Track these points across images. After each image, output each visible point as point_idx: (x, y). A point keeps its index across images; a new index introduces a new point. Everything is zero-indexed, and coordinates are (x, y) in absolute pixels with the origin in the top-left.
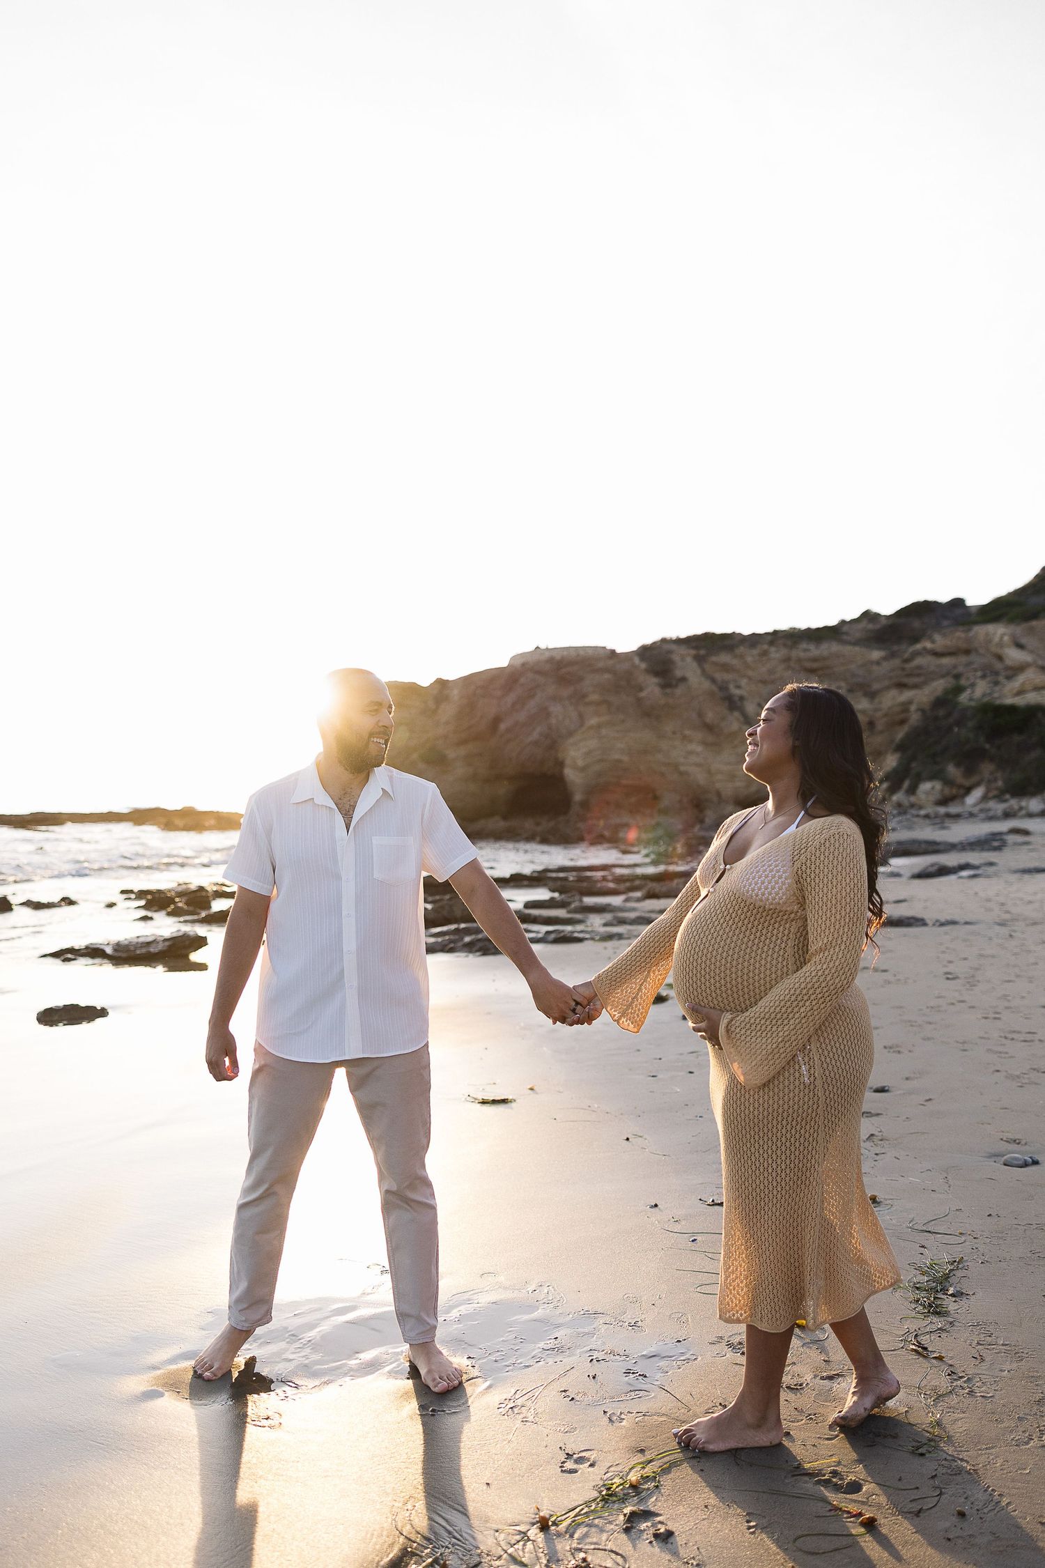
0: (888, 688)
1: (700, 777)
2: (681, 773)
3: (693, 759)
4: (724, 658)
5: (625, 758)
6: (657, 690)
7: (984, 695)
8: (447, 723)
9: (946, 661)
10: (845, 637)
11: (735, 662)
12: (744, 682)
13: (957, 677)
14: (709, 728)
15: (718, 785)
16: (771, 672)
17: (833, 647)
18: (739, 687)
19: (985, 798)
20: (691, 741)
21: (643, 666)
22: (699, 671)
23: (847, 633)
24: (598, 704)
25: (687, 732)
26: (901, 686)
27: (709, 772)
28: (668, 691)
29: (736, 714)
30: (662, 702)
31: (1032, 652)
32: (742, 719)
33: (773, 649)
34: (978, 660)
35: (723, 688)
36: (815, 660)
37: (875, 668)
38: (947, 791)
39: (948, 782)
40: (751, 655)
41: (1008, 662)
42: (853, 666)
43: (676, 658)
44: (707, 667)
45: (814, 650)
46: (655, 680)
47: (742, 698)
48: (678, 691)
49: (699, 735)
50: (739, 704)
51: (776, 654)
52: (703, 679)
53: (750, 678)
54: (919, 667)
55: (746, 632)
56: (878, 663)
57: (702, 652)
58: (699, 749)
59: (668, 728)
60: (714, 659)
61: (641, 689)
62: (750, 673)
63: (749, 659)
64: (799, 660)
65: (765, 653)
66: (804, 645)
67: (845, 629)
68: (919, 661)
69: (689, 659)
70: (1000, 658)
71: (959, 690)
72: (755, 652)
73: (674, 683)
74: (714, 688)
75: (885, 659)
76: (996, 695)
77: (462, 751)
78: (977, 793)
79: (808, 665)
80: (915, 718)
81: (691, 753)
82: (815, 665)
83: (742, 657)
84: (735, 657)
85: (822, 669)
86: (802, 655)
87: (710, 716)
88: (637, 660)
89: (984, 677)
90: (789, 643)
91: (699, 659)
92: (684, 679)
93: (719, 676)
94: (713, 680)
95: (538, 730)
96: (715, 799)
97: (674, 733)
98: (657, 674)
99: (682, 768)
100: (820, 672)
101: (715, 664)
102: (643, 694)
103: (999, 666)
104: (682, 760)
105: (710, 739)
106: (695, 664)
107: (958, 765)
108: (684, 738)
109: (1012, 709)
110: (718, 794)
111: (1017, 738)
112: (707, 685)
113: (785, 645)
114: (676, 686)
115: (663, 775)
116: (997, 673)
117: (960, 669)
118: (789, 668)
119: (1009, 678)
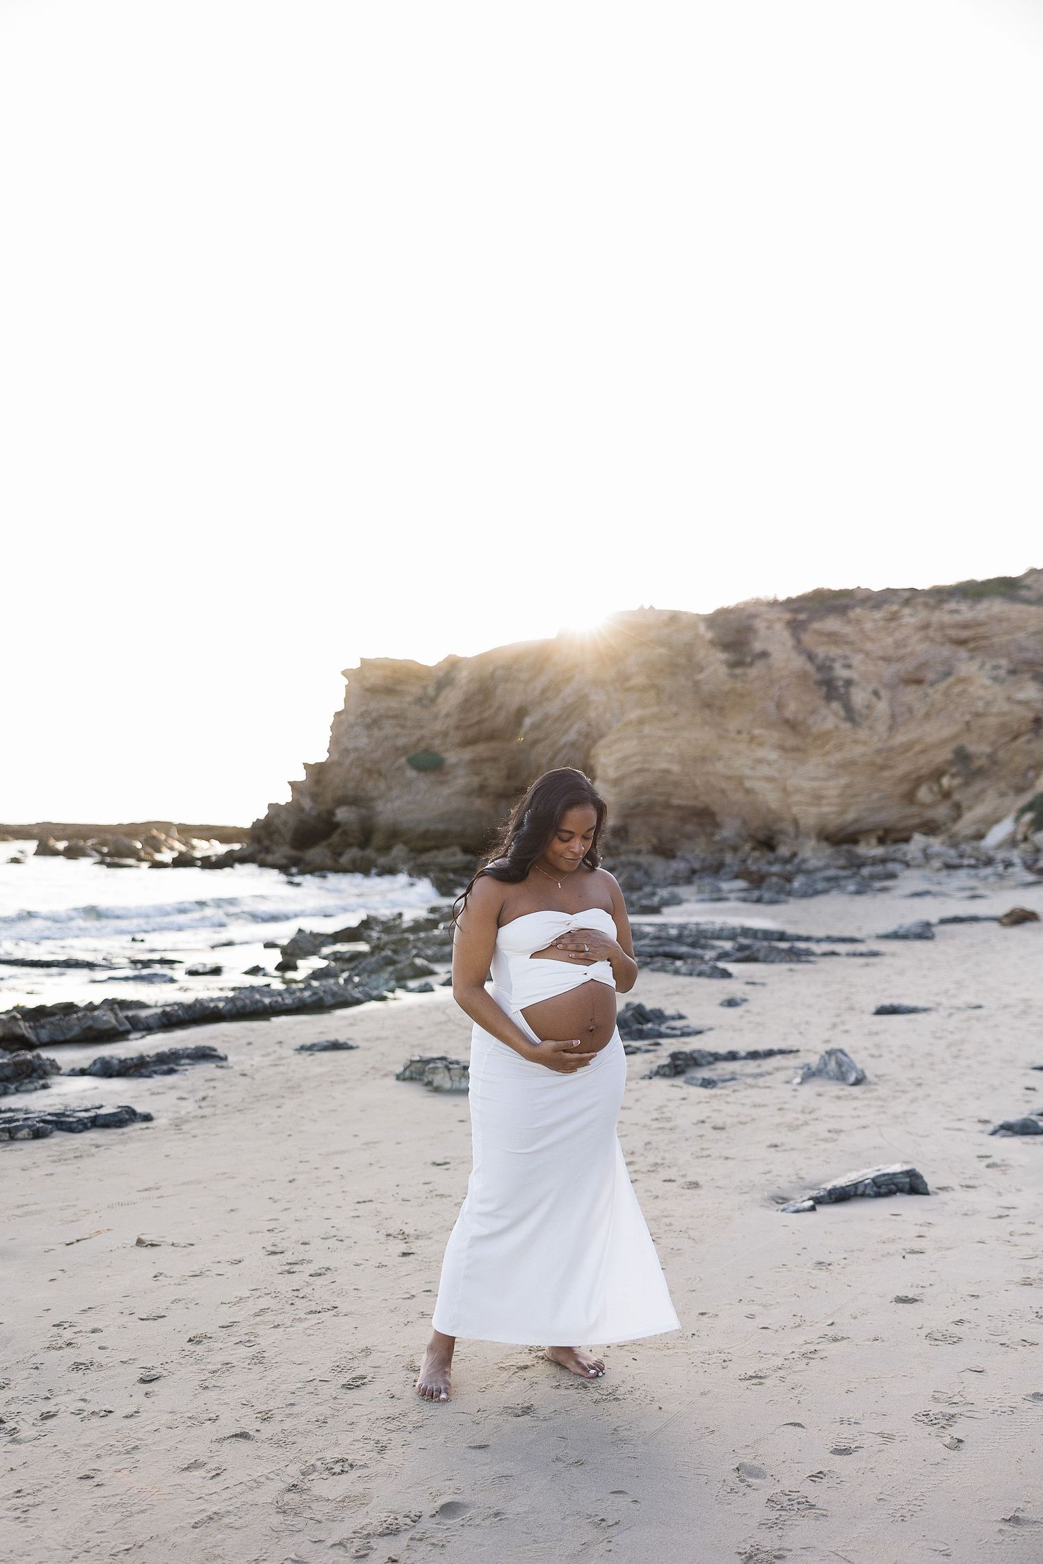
1: (771, 797)
2: (748, 791)
3: (764, 770)
4: (832, 624)
5: (676, 768)
6: (723, 670)
8: (448, 715)
10: (1024, 593)
11: (847, 630)
12: (857, 660)
14: (792, 725)
15: (795, 810)
16: (899, 644)
17: (996, 606)
18: (849, 666)
20: (761, 745)
21: (709, 635)
22: (790, 643)
23: (1028, 588)
24: (643, 689)
25: (757, 732)
27: (784, 790)
28: (738, 671)
29: (835, 705)
30: (727, 687)
32: (842, 713)
33: (907, 611)
35: (824, 668)
36: (966, 626)
40: (871, 620)
42: (1020, 636)
43: (760, 625)
44: (807, 638)
45: (967, 611)
46: (723, 656)
47: (849, 683)
48: (753, 672)
49: (774, 736)
50: (842, 690)
51: (910, 618)
52: (794, 655)
53: (867, 654)
55: (877, 587)
57: (802, 616)
58: (773, 755)
59: (733, 725)
60: (816, 625)
61: (701, 669)
62: (869, 646)
63: (868, 626)
64: (942, 627)
65: (894, 617)
66: (952, 605)
67: (1028, 581)
69: (779, 626)
72: (878, 615)
73: (748, 660)
74: (810, 668)
77: (467, 754)
79: (953, 633)
81: (760, 761)
82: (965, 634)
83: (858, 622)
84: (849, 622)
85: (974, 639)
86: (947, 618)
87: (792, 709)
88: (702, 628)
90: (932, 601)
91: (796, 627)
92: (764, 655)
93: (821, 651)
94: (811, 657)
95: (576, 727)
96: (791, 830)
97: (739, 732)
98: (726, 647)
99: (748, 784)
100: (972, 645)
101: (819, 633)
102: (700, 677)
104: (748, 772)
105: (792, 741)
106: (786, 635)
108: (752, 739)
110: (796, 822)
112: (799, 662)
113: (926, 605)
114: (751, 664)
115: (723, 792)
118: (927, 638)
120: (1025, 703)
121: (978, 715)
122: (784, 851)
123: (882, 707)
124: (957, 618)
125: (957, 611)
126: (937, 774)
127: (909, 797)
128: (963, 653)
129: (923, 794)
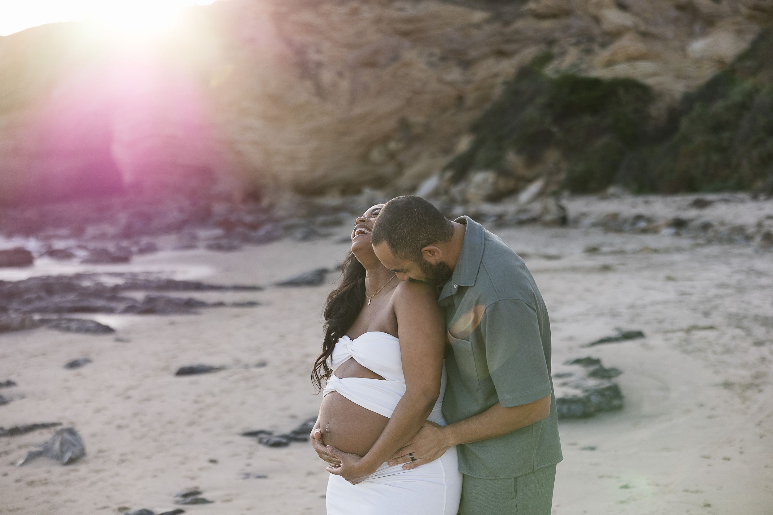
0: (485, 56)
7: (574, 65)
9: (547, 24)
12: (326, 47)
13: (551, 42)
14: (273, 100)
16: (359, 34)
18: (319, 51)
19: (541, 194)
20: (248, 115)
26: (501, 54)
27: (267, 152)
29: (308, 84)
31: (636, 14)
32: (313, 89)
33: (365, 8)
34: (576, 23)
35: (301, 52)
36: (409, 21)
37: (476, 33)
38: (503, 184)
39: (503, 173)
41: (606, 26)
42: (448, 30)
45: (411, 9)
47: (319, 65)
49: (259, 108)
50: (314, 71)
51: (368, 14)
52: (275, 41)
53: (333, 41)
54: (517, 32)
56: (478, 26)
62: (335, 35)
63: (335, 19)
64: (391, 21)
68: (520, 24)
70: (597, 20)
71: (546, 59)
74: (288, 52)
75: (488, 21)
76: (583, 66)
78: (534, 188)
79: (400, 27)
80: (498, 92)
82: (409, 28)
83: (327, 15)
85: (416, 32)
86: (395, 14)
87: (273, 86)
89: (577, 44)
94: (290, 43)
96: (272, 186)
99: (239, 147)
100: (413, 37)
103: (596, 31)
104: (238, 137)
106: (270, 24)
107: (520, 151)
108: (241, 111)
109: (595, 83)
110: (275, 179)
111: (588, 119)
112: (279, 47)
116: (591, 39)
117: (558, 35)
118: (380, 30)
119: (604, 45)
120: (450, 84)
121: (417, 93)
122: (265, 202)
123: (345, 85)
124: (402, 14)
125: (401, 9)
126: (385, 139)
127: (365, 158)
128: (406, 43)
129: (376, 155)
